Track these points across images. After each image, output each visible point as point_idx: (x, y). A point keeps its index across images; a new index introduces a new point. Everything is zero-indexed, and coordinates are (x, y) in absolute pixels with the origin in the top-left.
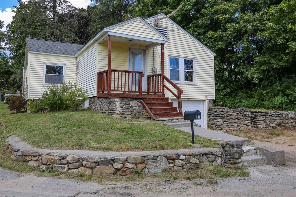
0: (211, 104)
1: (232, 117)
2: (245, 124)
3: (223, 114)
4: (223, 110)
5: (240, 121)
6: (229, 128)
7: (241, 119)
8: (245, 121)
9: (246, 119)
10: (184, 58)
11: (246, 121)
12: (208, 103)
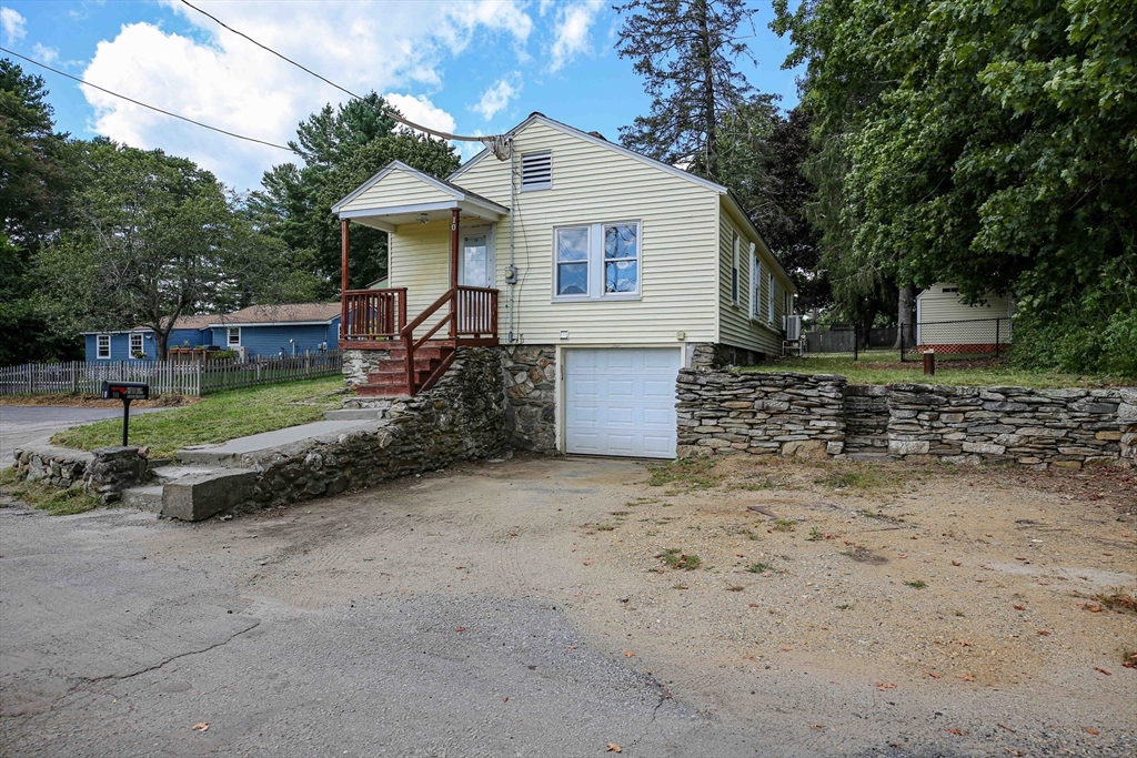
0: (706, 359)
1: (737, 404)
2: (806, 432)
3: (700, 392)
4: (696, 379)
5: (779, 420)
6: (728, 443)
7: (781, 412)
8: (808, 421)
9: (811, 413)
10: (602, 223)
11: (811, 423)
12: (691, 354)
